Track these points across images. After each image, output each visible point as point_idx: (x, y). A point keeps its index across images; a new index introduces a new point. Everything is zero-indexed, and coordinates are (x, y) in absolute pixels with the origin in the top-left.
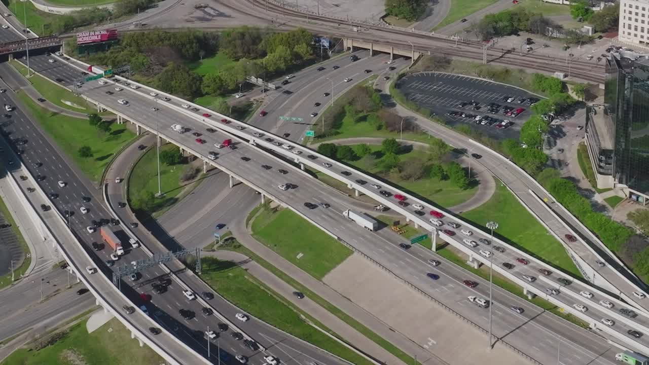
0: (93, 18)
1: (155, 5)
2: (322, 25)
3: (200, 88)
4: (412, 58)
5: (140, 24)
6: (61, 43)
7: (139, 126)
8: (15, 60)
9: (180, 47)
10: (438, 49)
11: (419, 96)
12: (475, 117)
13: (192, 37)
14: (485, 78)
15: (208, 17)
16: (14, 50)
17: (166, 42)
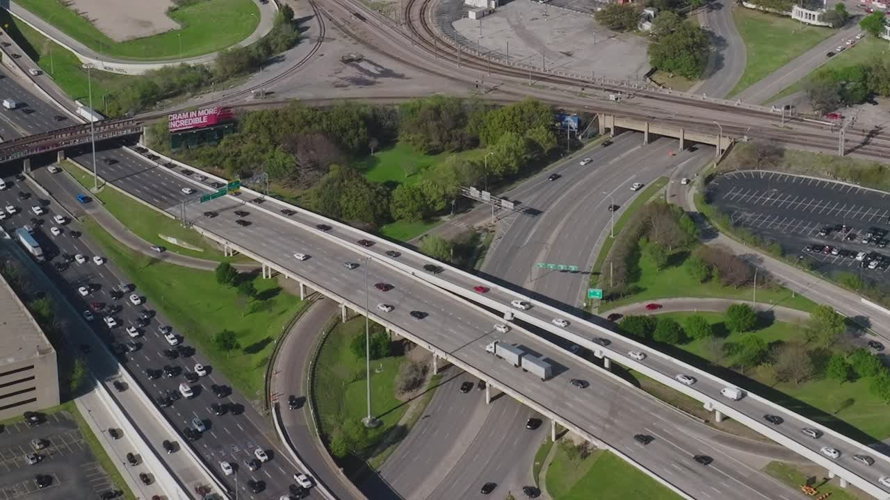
0: (184, 83)
1: (279, 57)
2: (555, 89)
3: (389, 208)
4: (717, 148)
5: (263, 92)
6: (141, 130)
7: (304, 285)
8: (68, 159)
9: (338, 134)
10: (756, 131)
11: (746, 217)
12: (855, 254)
13: (355, 116)
14: (844, 180)
15: (367, 77)
16: (65, 143)
17: (316, 127)
